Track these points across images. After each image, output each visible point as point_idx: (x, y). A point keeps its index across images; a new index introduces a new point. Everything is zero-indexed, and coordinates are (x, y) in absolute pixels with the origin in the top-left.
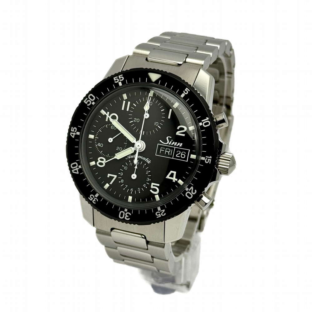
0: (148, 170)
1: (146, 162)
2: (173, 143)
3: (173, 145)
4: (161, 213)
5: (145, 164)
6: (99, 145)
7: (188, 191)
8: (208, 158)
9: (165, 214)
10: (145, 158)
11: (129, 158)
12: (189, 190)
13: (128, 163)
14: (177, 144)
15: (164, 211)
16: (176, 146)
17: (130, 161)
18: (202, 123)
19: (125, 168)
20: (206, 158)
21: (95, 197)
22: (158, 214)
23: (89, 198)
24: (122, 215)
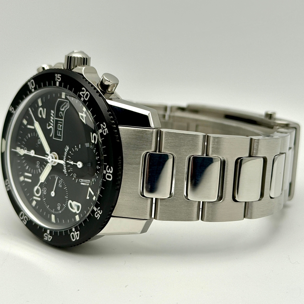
0: (74, 148)
1: (68, 151)
2: (52, 121)
3: (53, 120)
4: (104, 129)
5: (70, 152)
6: (59, 208)
7: (83, 97)
8: (57, 78)
9: (104, 123)
10: (65, 153)
11: (66, 171)
12: (83, 96)
13: (71, 172)
14: (52, 116)
15: (101, 125)
16: (54, 117)
17: (69, 171)
18: (32, 88)
19: (75, 176)
20: (57, 81)
21: (97, 211)
22: (105, 132)
23: (98, 219)
24: (109, 177)
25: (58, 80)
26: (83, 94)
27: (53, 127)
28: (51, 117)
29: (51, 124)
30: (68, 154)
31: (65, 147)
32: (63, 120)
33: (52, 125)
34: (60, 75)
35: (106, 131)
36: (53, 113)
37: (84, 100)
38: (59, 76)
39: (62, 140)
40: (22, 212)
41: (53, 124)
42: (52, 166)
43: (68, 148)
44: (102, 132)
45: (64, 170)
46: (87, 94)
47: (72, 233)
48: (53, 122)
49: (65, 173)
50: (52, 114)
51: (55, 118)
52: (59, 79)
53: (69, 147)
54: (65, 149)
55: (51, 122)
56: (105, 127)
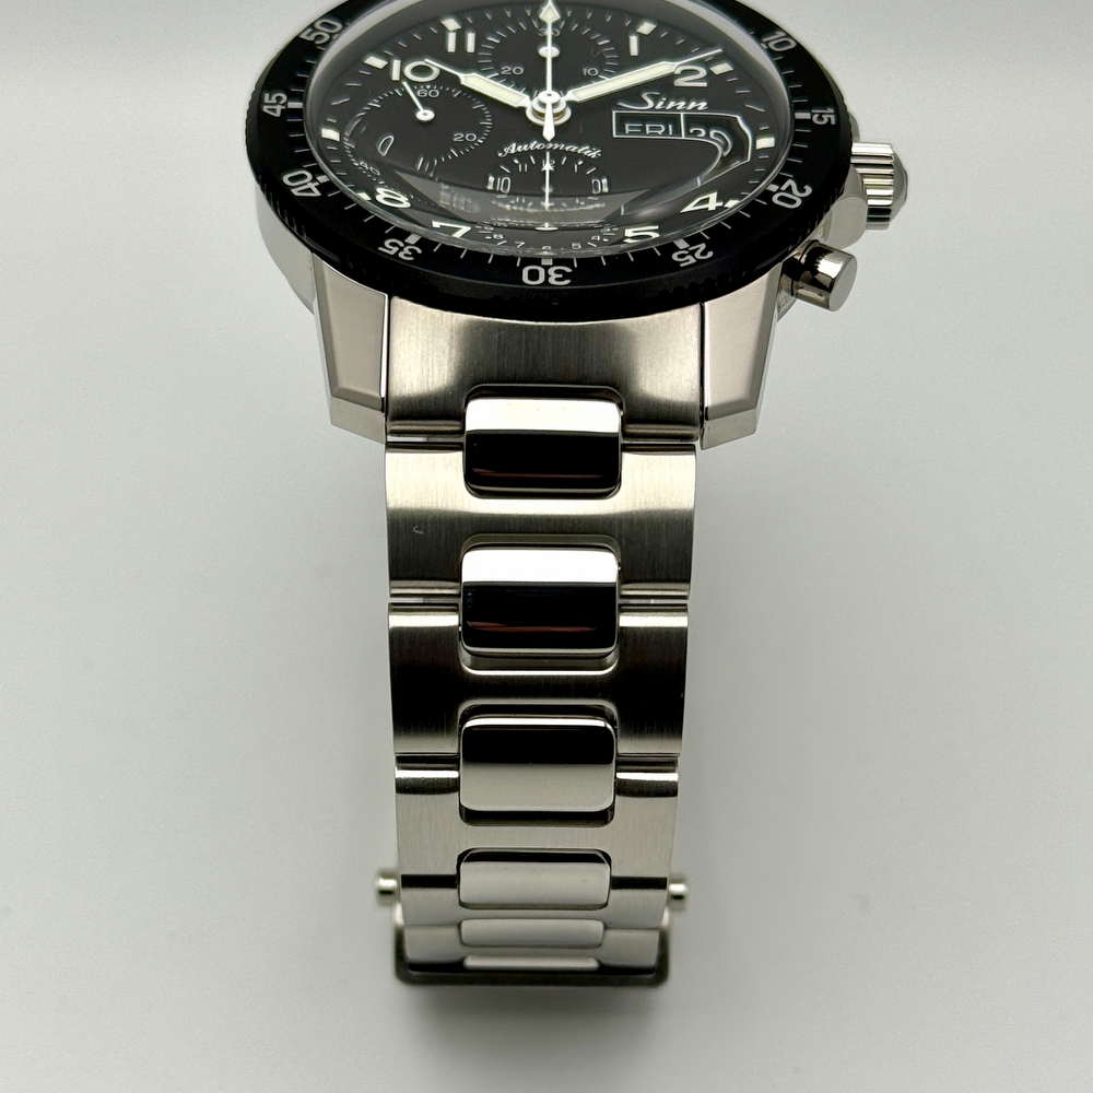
0: (597, 174)
1: (582, 156)
2: (672, 104)
3: (674, 108)
4: (692, 253)
5: (581, 162)
7: (779, 191)
8: (821, 114)
9: (710, 254)
10: (576, 148)
11: (513, 151)
12: (784, 188)
13: (513, 167)
14: (687, 105)
15: (702, 246)
16: (684, 110)
17: (516, 161)
18: (768, 42)
20: (812, 114)
21: (406, 244)
22: (681, 256)
23: (380, 249)
24: (534, 275)
25: (817, 116)
26: (789, 190)
27: (653, 109)
28: (683, 104)
29: (661, 103)
30: (574, 157)
31: (593, 145)
32: (683, 137)
33: (659, 106)
34: (833, 122)
35: (686, 259)
36: (700, 108)
37: (773, 194)
38: (829, 119)
39: (615, 136)
40: (339, 26)
41: (663, 109)
42: (521, 109)
43: (594, 154)
44: (678, 250)
45: (514, 145)
46: (793, 201)
47: (309, 175)
48: (668, 108)
49: (506, 150)
51: (685, 115)
52: (820, 118)
53: (597, 158)
54: (587, 147)
55: (666, 103)
56: (697, 255)
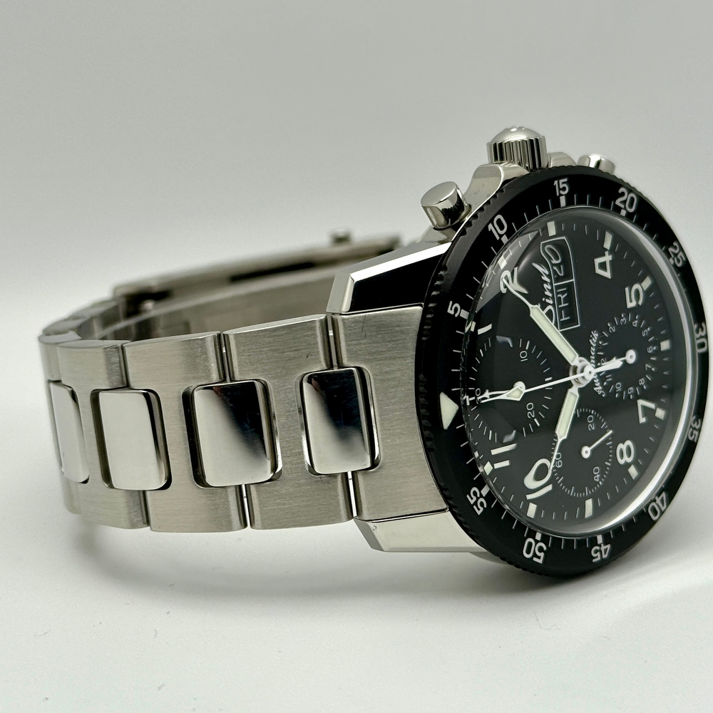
25: (561, 192)
26: (624, 202)
27: (553, 305)
28: (545, 286)
29: (547, 301)
30: (597, 348)
31: (589, 337)
32: (573, 280)
33: (551, 302)
35: (680, 258)
36: (547, 273)
37: (627, 212)
38: (563, 183)
39: (579, 325)
41: (553, 298)
42: (580, 390)
43: (594, 335)
44: (673, 264)
45: (595, 389)
46: (632, 199)
47: (651, 505)
48: (550, 295)
49: (600, 393)
50: (545, 278)
51: (555, 282)
52: (564, 189)
53: (597, 332)
54: (590, 341)
55: (547, 297)
56: (676, 252)
